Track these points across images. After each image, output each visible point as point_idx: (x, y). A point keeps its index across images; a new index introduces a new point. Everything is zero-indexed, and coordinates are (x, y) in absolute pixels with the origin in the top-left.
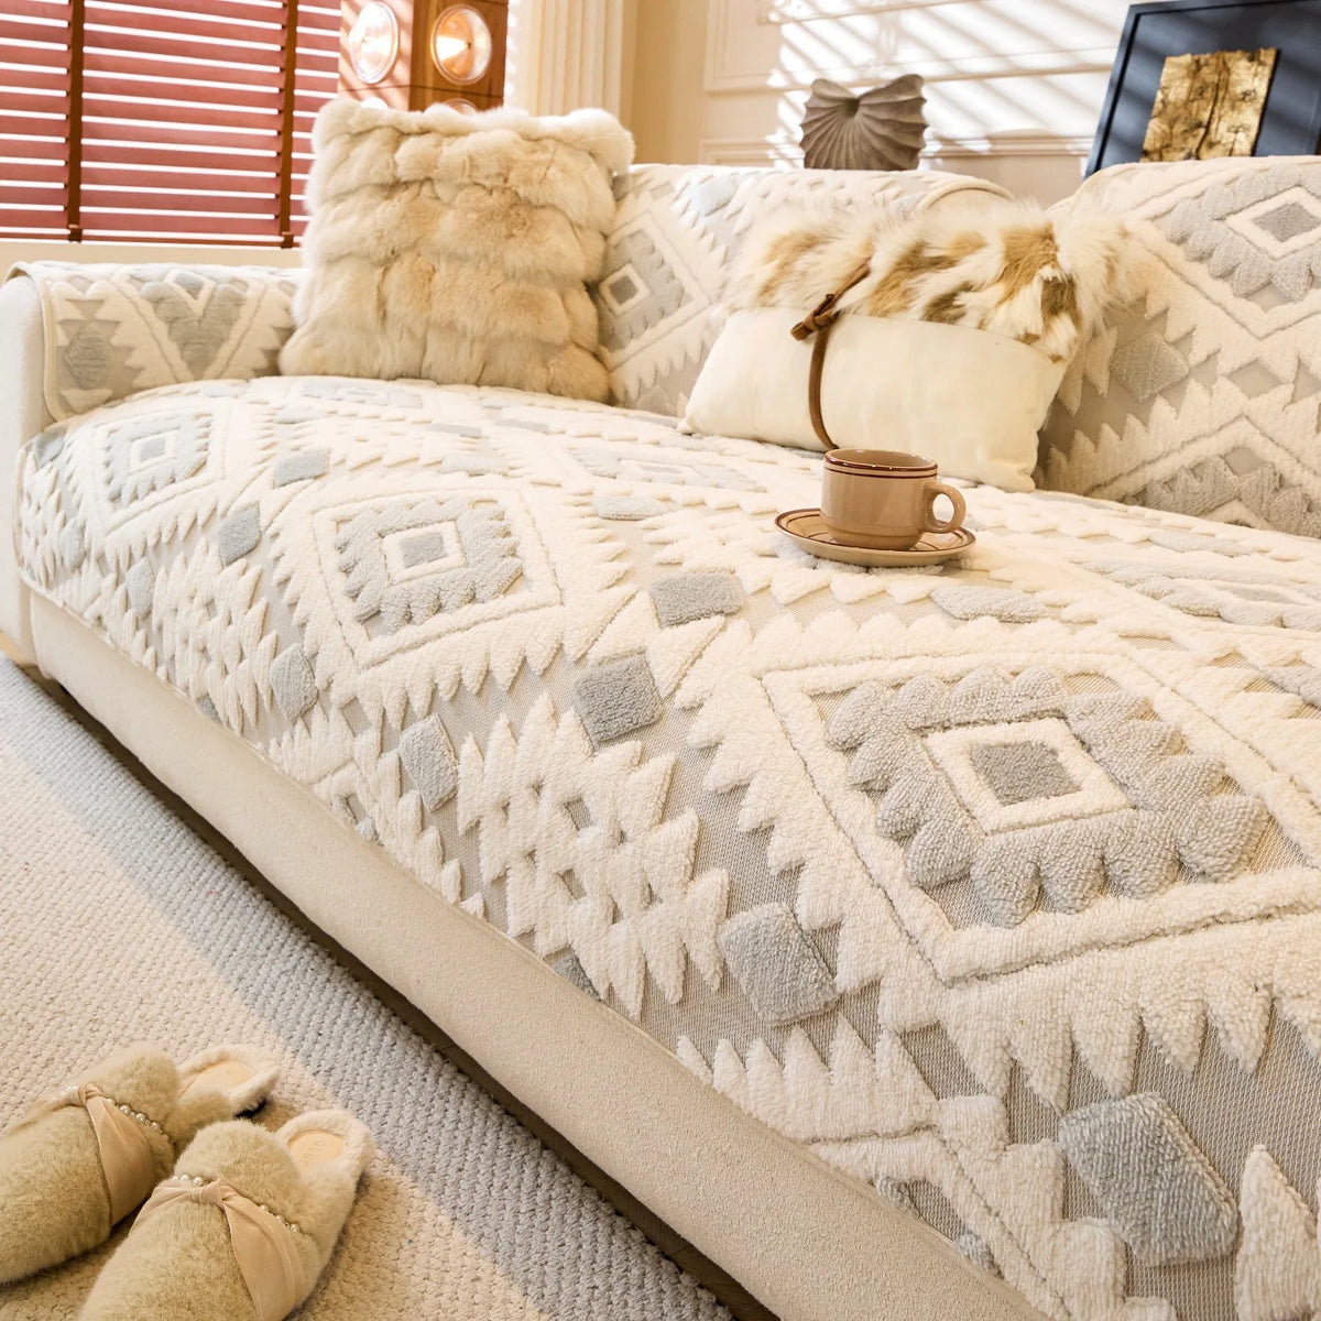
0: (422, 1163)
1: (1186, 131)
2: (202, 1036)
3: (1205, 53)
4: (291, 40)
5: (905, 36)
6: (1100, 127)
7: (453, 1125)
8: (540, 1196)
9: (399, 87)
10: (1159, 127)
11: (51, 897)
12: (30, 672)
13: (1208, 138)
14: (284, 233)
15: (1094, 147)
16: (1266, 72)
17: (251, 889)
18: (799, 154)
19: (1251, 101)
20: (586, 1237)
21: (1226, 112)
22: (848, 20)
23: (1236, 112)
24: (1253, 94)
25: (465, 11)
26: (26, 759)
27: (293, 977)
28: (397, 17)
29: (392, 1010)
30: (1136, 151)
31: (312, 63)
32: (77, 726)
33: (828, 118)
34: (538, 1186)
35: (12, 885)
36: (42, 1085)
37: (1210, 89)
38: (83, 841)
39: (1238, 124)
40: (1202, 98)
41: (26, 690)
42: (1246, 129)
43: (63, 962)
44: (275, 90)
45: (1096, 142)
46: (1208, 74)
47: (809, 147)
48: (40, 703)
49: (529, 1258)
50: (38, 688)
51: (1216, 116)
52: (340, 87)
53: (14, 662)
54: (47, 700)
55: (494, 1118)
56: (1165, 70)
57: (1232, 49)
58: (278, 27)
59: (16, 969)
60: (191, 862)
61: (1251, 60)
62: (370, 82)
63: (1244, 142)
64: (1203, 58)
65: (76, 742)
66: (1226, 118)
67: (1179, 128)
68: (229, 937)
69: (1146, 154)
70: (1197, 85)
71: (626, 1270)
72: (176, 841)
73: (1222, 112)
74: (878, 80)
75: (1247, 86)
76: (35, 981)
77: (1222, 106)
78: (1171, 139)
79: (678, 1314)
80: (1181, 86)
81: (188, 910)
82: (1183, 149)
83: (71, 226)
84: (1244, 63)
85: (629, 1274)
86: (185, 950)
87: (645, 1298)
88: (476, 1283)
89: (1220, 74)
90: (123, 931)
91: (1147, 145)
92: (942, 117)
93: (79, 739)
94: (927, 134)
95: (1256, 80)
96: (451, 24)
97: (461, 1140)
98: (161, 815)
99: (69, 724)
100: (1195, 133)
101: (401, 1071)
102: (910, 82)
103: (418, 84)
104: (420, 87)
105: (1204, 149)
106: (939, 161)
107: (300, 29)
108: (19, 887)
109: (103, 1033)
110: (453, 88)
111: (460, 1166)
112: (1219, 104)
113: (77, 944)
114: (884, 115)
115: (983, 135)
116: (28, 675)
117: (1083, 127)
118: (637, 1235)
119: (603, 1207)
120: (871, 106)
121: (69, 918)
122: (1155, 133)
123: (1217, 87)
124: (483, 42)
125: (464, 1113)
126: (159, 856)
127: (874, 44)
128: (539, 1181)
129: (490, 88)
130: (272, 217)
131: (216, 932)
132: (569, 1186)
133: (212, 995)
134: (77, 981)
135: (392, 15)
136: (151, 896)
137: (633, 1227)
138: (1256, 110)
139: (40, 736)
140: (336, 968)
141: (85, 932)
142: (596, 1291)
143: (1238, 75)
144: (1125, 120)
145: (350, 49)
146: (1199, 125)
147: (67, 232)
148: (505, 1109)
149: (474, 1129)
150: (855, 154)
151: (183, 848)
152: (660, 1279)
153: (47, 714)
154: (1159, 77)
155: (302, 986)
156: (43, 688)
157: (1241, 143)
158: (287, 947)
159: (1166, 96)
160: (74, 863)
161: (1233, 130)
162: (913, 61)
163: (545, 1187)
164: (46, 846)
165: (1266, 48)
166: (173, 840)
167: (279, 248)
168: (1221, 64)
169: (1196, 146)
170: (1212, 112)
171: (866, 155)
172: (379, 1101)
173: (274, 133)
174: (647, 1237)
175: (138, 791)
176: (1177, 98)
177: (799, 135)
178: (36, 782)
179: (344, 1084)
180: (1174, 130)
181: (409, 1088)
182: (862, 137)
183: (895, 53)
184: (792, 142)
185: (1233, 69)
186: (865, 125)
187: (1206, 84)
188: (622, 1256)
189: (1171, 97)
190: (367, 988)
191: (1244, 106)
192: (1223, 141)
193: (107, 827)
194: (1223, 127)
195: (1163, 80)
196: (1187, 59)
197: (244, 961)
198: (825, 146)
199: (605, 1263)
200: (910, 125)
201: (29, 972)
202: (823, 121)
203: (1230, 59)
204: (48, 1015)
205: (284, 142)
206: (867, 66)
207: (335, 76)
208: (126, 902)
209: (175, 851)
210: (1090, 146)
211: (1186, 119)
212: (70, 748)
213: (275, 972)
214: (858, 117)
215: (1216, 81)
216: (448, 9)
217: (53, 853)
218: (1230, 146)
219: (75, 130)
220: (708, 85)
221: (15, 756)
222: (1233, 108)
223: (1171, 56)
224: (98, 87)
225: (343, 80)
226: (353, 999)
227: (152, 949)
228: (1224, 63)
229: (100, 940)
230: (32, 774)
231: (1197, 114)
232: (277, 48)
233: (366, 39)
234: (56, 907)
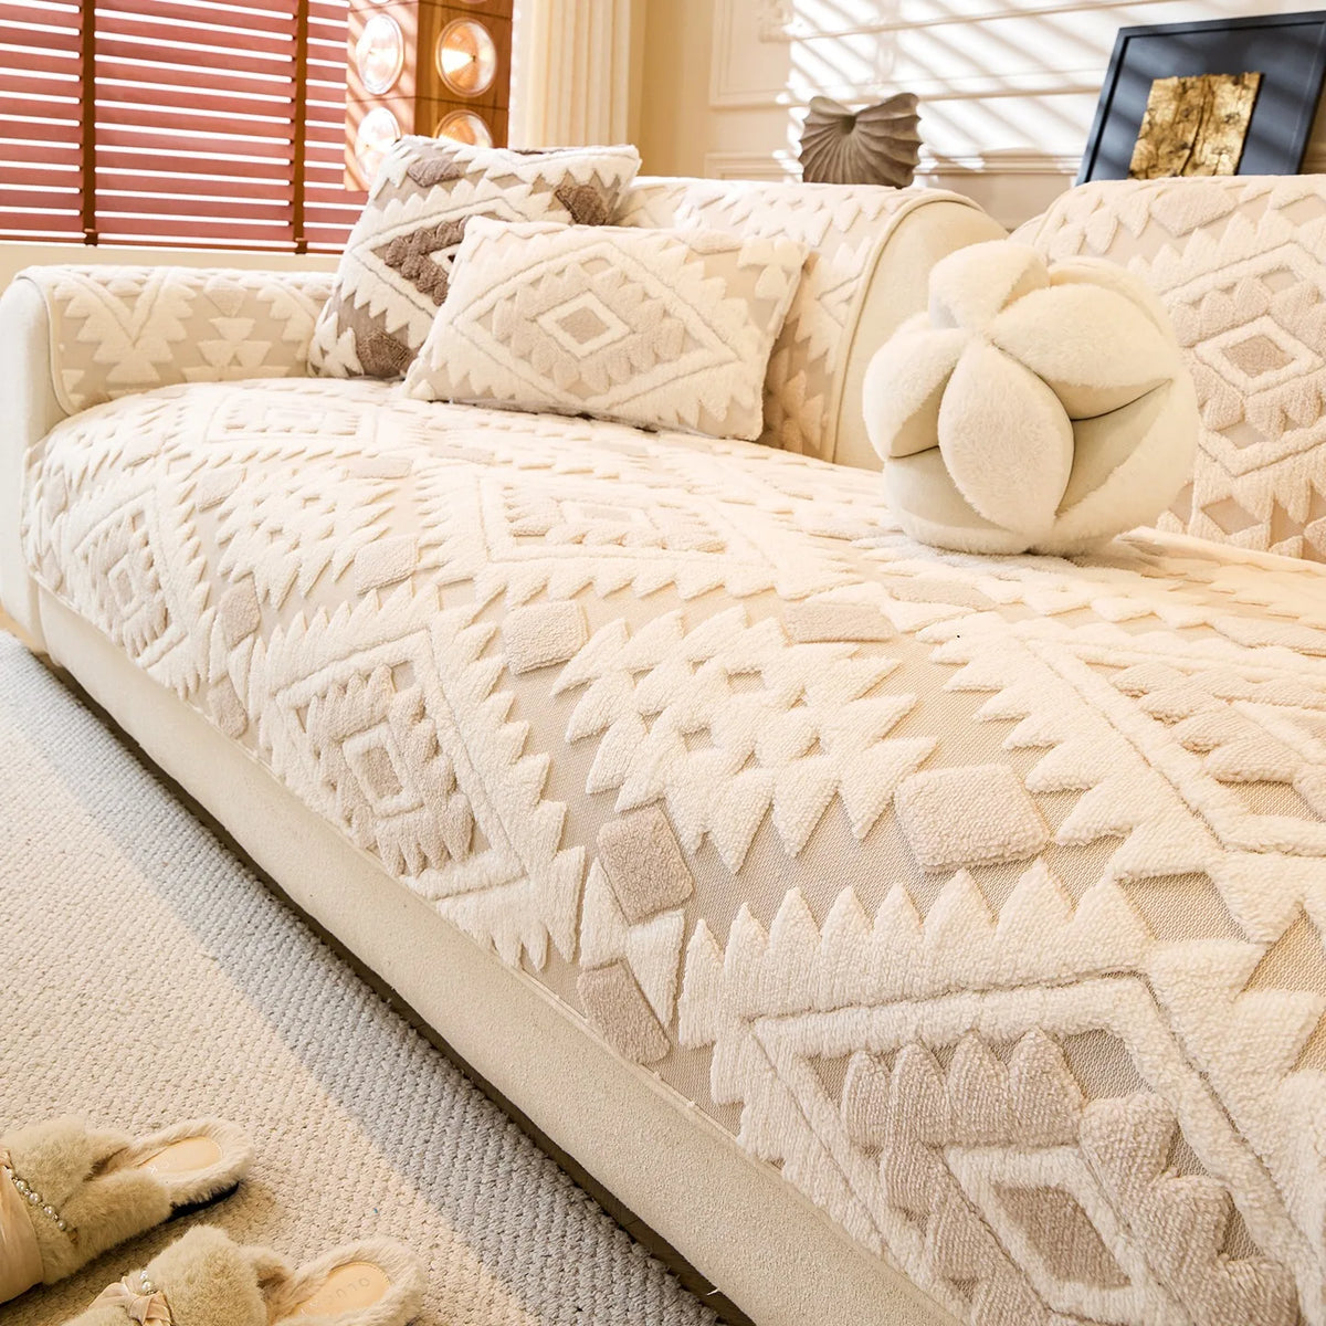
0: (391, 1135)
1: (1171, 152)
2: (186, 1011)
3: (1191, 76)
4: (302, 51)
5: (903, 56)
6: (1088, 148)
7: (423, 1100)
8: (502, 1168)
9: (405, 98)
10: (1146, 148)
11: (50, 875)
12: (42, 659)
13: (1192, 160)
14: (297, 239)
15: (1083, 166)
16: (1250, 95)
17: (243, 870)
18: (799, 169)
19: (1235, 123)
20: (543, 1208)
21: (1211, 135)
22: (848, 39)
23: (1220, 134)
24: (1237, 117)
25: (470, 24)
26: (34, 743)
27: (278, 955)
28: (401, 28)
29: (372, 987)
30: (1123, 170)
31: (322, 74)
32: (86, 712)
33: (826, 134)
34: (501, 1158)
35: (10, 865)
36: (28, 1056)
37: (1195, 112)
38: (84, 823)
39: (1222, 146)
40: (1188, 121)
41: (39, 676)
42: (1229, 151)
43: (56, 939)
44: (288, 100)
45: (1084, 162)
46: (1194, 97)
47: (807, 163)
48: (51, 689)
49: (486, 1227)
50: (51, 675)
51: (1200, 138)
52: (348, 97)
53: (29, 650)
54: (58, 687)
55: (463, 1093)
56: (1152, 92)
57: (1218, 73)
58: (289, 38)
59: (10, 944)
60: (187, 843)
61: (1236, 83)
62: (377, 93)
63: (1228, 163)
64: (1190, 81)
65: (84, 727)
66: (1211, 140)
67: (1165, 149)
68: (219, 915)
69: (1132, 174)
70: (1183, 107)
71: (580, 1240)
72: (174, 824)
73: (1207, 134)
74: (876, 98)
75: (1230, 110)
76: (28, 956)
77: (1207, 129)
78: (1157, 160)
79: (627, 1282)
80: (1167, 108)
81: (182, 890)
82: (1168, 170)
83: (87, 230)
84: (1229, 86)
85: (582, 1243)
86: (175, 928)
87: (596, 1266)
88: (435, 1250)
89: (1205, 97)
90: (116, 910)
91: (1134, 165)
92: (936, 135)
93: (88, 724)
94: (921, 151)
95: (1240, 103)
96: (456, 37)
97: (430, 1113)
98: (161, 799)
99: (79, 710)
100: (1180, 154)
101: (376, 1046)
102: (905, 101)
103: (424, 95)
104: (425, 98)
105: (1188, 169)
106: (935, 178)
107: (310, 41)
108: (18, 866)
109: (91, 1006)
110: (457, 100)
111: (427, 1138)
112: (1203, 126)
113: (71, 921)
114: (879, 132)
115: (976, 153)
116: (41, 662)
117: (1073, 147)
118: (592, 1207)
119: (562, 1178)
120: (867, 123)
121: (66, 897)
122: (1142, 154)
123: (1203, 110)
124: (487, 55)
125: (434, 1088)
126: (157, 838)
127: (872, 63)
128: (502, 1153)
129: (495, 101)
130: (286, 223)
131: (207, 912)
132: (530, 1159)
133: (199, 971)
134: (69, 957)
135: (397, 26)
136: (146, 876)
137: (590, 1199)
138: (1240, 133)
139: (49, 721)
140: (320, 946)
141: (79, 910)
142: (549, 1259)
143: (1223, 98)
144: (1113, 140)
145: (357, 61)
146: (1184, 147)
147: (84, 236)
148: (474, 1084)
149: (443, 1103)
150: (852, 170)
151: (180, 830)
152: (612, 1248)
153: (57, 700)
154: (1147, 100)
155: (286, 963)
156: (55, 675)
157: (1224, 165)
158: (274, 927)
159: (1153, 117)
160: (73, 844)
161: (1217, 151)
162: (909, 80)
163: (507, 1159)
164: (48, 827)
165: (1250, 73)
166: (171, 822)
167: (293, 254)
168: (1207, 88)
169: (1181, 167)
170: (1197, 134)
171: (862, 170)
172: (352, 1074)
173: (287, 142)
174: (603, 1209)
175: (141, 775)
176: (1163, 120)
177: (799, 150)
178: (42, 766)
179: (320, 1058)
180: (1160, 152)
181: (383, 1063)
182: (858, 153)
183: (892, 71)
184: (792, 157)
185: (1219, 92)
186: (861, 141)
187: (1191, 106)
188: (577, 1226)
189: (1158, 119)
190: (349, 967)
191: (1227, 128)
192: (1207, 163)
193: (108, 809)
194: (1207, 148)
195: (1150, 100)
196: (1174, 81)
197: (232, 940)
198: (823, 162)
199: (559, 1233)
200: (904, 142)
201: (23, 948)
202: (823, 136)
203: (1216, 81)
204: (38, 989)
205: (297, 150)
206: (866, 84)
207: (343, 86)
208: (121, 881)
209: (172, 833)
210: (1080, 165)
211: (1172, 140)
212: (77, 732)
213: (262, 949)
214: (855, 134)
215: (1201, 104)
216: (452, 23)
217: (53, 834)
218: (1213, 168)
219: (89, 137)
220: (715, 101)
221: (24, 740)
222: (1217, 130)
223: (1159, 78)
224: (111, 94)
225: (351, 91)
226: (335, 977)
227: (143, 927)
228: (1210, 87)
229: (93, 918)
230: (38, 758)
231: (1182, 135)
232: (288, 59)
233: (373, 50)
234: (53, 886)
